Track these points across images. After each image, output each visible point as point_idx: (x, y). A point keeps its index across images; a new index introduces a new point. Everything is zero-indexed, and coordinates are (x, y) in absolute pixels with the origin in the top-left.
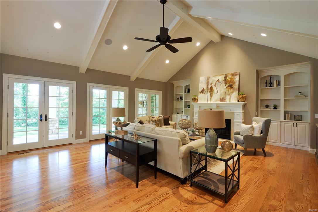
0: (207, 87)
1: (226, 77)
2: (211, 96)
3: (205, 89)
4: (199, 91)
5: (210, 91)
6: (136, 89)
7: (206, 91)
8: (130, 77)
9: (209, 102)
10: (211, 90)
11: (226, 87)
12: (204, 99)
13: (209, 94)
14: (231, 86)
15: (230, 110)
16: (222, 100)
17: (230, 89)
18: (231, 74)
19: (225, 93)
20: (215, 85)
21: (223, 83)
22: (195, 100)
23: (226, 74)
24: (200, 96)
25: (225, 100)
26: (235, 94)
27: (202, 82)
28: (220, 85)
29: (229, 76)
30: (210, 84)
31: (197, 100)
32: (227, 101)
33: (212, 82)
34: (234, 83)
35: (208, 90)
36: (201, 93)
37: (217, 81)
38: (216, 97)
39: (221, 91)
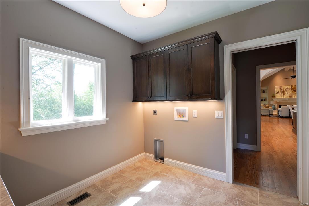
1: (291, 87)
2: (284, 95)
4: (276, 92)
9: (283, 98)
10: (284, 92)
12: (279, 97)
13: (282, 94)
16: (291, 96)
19: (292, 94)
20: (286, 90)
21: (290, 89)
24: (276, 95)
27: (277, 88)
30: (282, 89)
31: (275, 97)
32: (294, 97)
33: (284, 88)
35: (281, 92)
37: (286, 88)
38: (287, 95)
39: (289, 93)
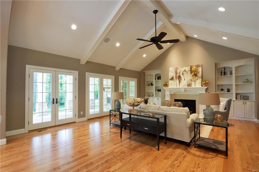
0: (176, 76)
1: (191, 68)
2: (180, 82)
3: (174, 76)
4: (169, 78)
5: (178, 79)
6: (119, 77)
7: (175, 79)
8: (115, 67)
9: (178, 87)
10: (180, 78)
11: (191, 76)
12: (173, 85)
13: (178, 81)
14: (196, 75)
15: (196, 93)
16: (189, 85)
17: (195, 77)
18: (195, 66)
19: (191, 80)
20: (183, 74)
21: (189, 73)
22: (166, 85)
23: (191, 66)
24: (170, 82)
25: (191, 85)
26: (199, 81)
27: (171, 72)
28: (187, 74)
29: (194, 67)
30: (178, 73)
31: (167, 86)
32: (193, 86)
33: (180, 71)
34: (198, 72)
35: (176, 78)
36: (171, 80)
37: (184, 71)
38: (184, 83)
39: (188, 78)
